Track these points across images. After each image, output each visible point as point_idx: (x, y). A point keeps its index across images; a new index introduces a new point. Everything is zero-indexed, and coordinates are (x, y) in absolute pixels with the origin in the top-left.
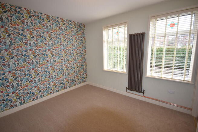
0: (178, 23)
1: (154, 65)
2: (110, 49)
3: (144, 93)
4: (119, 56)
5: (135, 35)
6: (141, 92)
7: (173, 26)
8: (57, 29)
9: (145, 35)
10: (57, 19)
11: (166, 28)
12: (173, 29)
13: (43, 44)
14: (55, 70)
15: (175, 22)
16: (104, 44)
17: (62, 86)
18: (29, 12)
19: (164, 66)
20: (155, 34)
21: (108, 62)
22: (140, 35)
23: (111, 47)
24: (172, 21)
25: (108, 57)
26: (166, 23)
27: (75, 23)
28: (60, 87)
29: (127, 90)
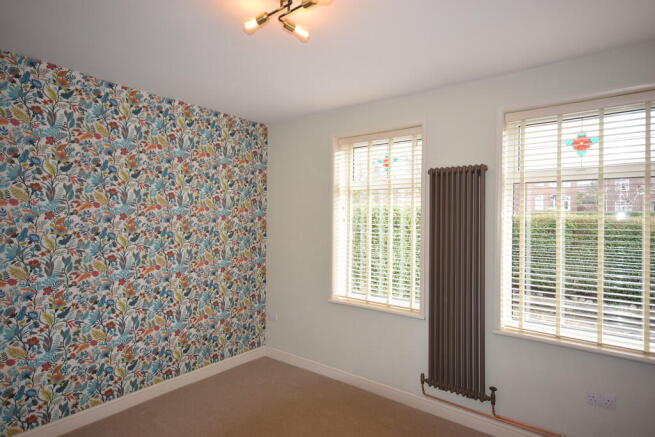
0: (601, 137)
1: (525, 280)
2: (358, 219)
3: (493, 403)
4: (391, 245)
5: (450, 174)
6: (483, 398)
7: (584, 147)
8: (162, 140)
9: (488, 175)
10: (165, 106)
11: (559, 153)
12: (585, 159)
13: (103, 194)
14: (137, 294)
15: (588, 135)
16: (335, 199)
17: (160, 366)
18: (63, 79)
19: (566, 286)
20: (522, 174)
21: (350, 269)
22: (469, 174)
23: (363, 209)
24: (579, 130)
25: (351, 250)
26: (559, 135)
27: (230, 120)
28: (149, 367)
29: (426, 385)
